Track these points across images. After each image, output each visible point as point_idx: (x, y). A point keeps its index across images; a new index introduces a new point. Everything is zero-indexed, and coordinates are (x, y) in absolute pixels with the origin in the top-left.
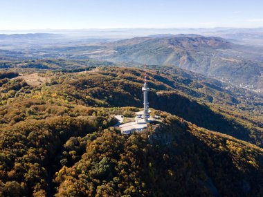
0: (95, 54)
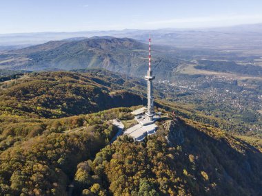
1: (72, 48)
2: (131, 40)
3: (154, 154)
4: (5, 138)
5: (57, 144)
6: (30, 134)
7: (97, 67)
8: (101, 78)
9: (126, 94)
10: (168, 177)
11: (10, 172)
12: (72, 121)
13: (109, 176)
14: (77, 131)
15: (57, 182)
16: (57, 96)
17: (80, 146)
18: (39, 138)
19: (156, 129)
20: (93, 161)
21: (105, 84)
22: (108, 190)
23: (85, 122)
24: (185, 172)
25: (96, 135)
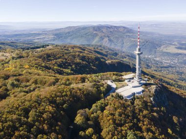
0: (38, 39)
1: (83, 31)
2: (124, 27)
3: (140, 110)
4: (30, 85)
5: (64, 93)
6: (47, 84)
7: (99, 44)
8: (101, 51)
9: (119, 63)
10: (153, 133)
11: (30, 109)
12: (77, 78)
13: (101, 124)
14: (80, 86)
15: (61, 122)
16: (69, 60)
17: (81, 97)
18: (52, 88)
19: (143, 91)
20: (90, 109)
21: (104, 55)
22: (100, 135)
23: (87, 80)
24: (170, 131)
25: (94, 90)
